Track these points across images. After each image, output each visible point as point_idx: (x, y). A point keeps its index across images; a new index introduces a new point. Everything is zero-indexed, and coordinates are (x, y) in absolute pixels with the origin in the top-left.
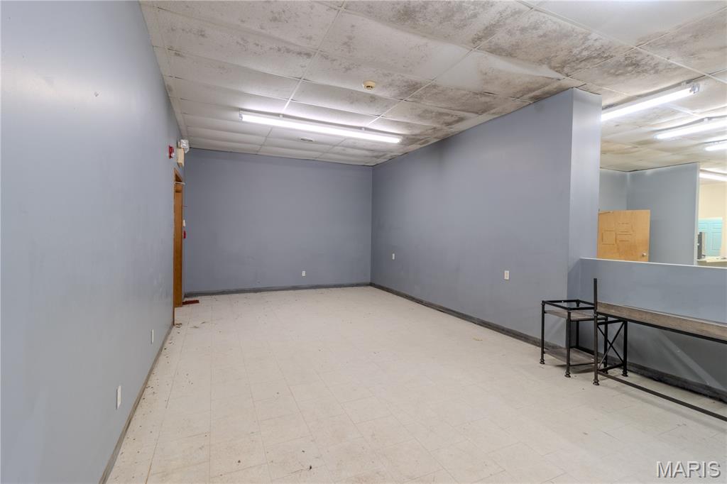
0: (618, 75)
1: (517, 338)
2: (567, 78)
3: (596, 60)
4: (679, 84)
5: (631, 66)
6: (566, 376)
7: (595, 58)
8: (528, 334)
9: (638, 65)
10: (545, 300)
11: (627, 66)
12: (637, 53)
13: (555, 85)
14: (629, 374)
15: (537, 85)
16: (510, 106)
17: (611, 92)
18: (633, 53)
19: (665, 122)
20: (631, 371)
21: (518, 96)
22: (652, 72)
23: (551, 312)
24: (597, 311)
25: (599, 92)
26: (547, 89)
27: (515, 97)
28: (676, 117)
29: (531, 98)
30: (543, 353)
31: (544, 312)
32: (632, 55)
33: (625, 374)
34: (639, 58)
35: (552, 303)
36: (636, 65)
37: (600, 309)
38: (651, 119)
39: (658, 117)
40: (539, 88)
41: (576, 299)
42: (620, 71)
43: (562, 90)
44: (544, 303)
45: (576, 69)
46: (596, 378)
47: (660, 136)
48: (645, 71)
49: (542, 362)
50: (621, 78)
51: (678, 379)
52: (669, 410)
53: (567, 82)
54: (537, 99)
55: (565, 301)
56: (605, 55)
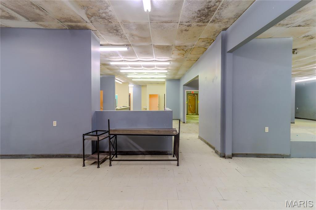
0: (110, 32)
1: (63, 158)
2: (90, 23)
3: (106, 21)
4: (124, 45)
5: (116, 30)
6: (98, 168)
7: (106, 19)
8: (70, 153)
9: (118, 31)
10: (84, 134)
11: (114, 30)
12: (119, 26)
13: (83, 24)
14: (118, 156)
15: (76, 20)
16: (55, 25)
17: (103, 39)
18: (118, 25)
19: (114, 58)
20: (118, 155)
21: (62, 21)
22: (120, 36)
23: (87, 139)
24: (110, 133)
25: (99, 37)
26: (79, 24)
27: (60, 20)
28: (118, 57)
29: (68, 26)
30: (84, 160)
31: (84, 140)
32: (117, 26)
33: (116, 157)
34: (119, 29)
35: (87, 134)
36: (117, 31)
37: (111, 133)
38: (111, 56)
39: (113, 56)
40: (75, 22)
41: (96, 130)
42: (111, 31)
43: (86, 29)
44: (84, 135)
45: (97, 21)
46: (110, 163)
47: (112, 63)
48: (118, 35)
49: (84, 165)
50: (111, 34)
51: (132, 152)
52: (136, 164)
53: (90, 25)
54: (72, 28)
55: (92, 132)
56: (110, 21)
